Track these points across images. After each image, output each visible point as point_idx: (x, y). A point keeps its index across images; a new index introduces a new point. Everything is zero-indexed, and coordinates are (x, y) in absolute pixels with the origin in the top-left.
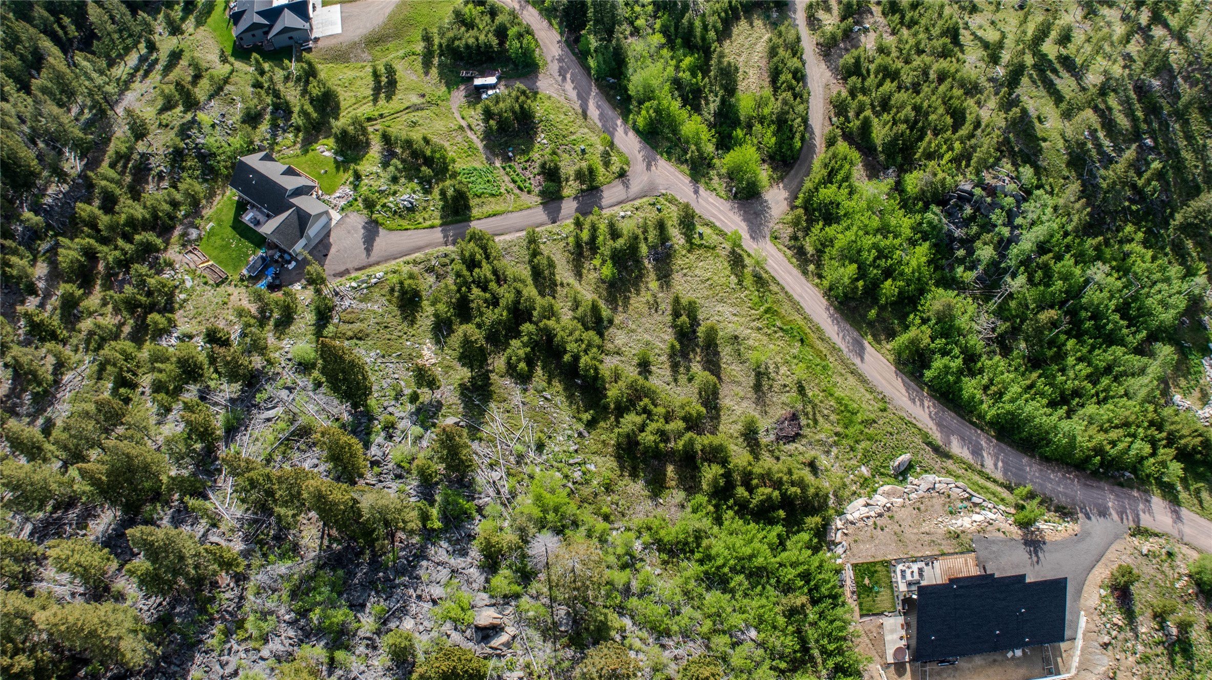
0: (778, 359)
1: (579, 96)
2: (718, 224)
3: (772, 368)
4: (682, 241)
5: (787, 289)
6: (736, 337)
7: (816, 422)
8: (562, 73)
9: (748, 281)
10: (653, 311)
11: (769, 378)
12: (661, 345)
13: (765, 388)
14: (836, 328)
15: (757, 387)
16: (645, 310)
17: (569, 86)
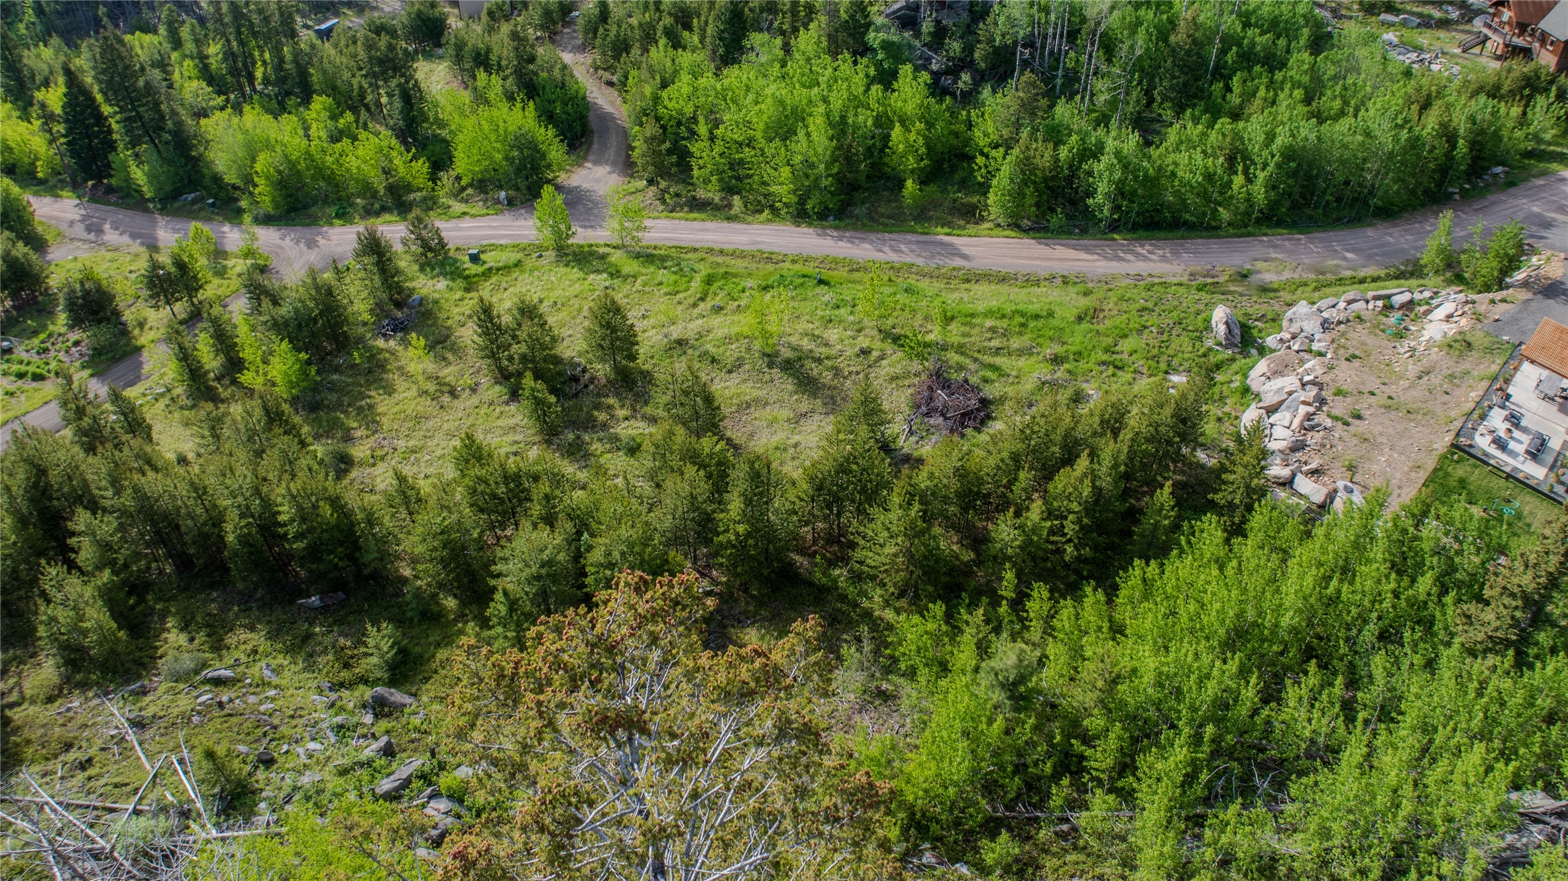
0: (803, 326)
1: (133, 236)
2: (502, 242)
3: (806, 344)
4: (442, 284)
5: (717, 247)
6: (680, 342)
7: (994, 368)
8: (95, 229)
9: (630, 267)
10: (446, 399)
11: (819, 361)
12: (511, 438)
13: (827, 377)
14: (867, 246)
15: (808, 385)
16: (425, 406)
17: (111, 236)
